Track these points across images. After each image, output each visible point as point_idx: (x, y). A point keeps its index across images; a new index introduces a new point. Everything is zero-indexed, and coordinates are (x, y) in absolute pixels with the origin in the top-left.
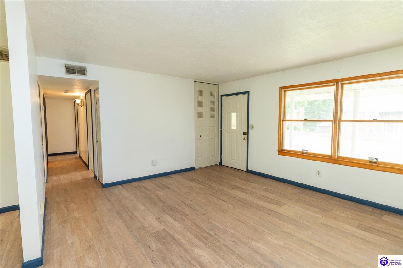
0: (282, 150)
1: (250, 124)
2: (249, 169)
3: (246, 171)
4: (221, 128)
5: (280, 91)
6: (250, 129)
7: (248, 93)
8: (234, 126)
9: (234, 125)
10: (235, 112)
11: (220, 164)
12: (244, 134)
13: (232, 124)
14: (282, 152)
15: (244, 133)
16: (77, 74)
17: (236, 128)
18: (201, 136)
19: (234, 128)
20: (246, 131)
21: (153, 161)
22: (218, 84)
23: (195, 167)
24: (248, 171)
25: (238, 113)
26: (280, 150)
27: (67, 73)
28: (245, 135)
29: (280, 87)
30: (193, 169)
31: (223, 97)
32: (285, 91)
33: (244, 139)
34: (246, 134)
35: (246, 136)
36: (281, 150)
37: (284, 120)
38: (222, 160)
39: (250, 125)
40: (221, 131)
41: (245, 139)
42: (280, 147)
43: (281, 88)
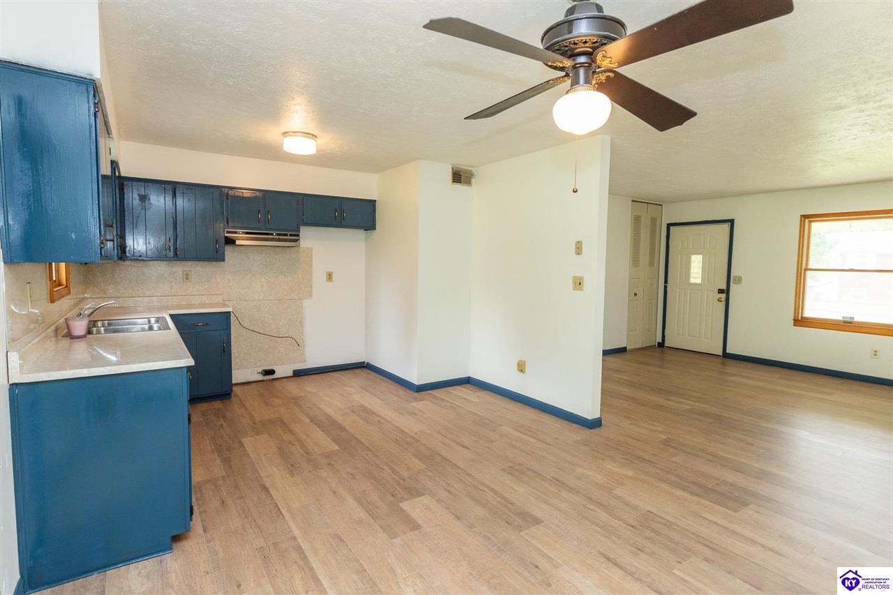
0: (802, 318)
1: (733, 274)
2: (727, 352)
3: (721, 354)
4: (666, 281)
5: (801, 221)
6: (734, 283)
7: (732, 222)
8: (696, 278)
9: (696, 276)
10: (700, 254)
11: (661, 345)
12: (721, 291)
13: (692, 275)
14: (800, 321)
15: (719, 290)
17: (700, 282)
18: (636, 294)
19: (697, 282)
20: (724, 287)
22: (661, 203)
23: (626, 347)
24: (726, 355)
25: (707, 256)
26: (798, 317)
28: (722, 293)
29: (802, 216)
30: (622, 350)
31: (671, 228)
32: (810, 222)
33: (719, 300)
34: (726, 292)
35: (723, 296)
36: (800, 318)
37: (806, 269)
38: (666, 337)
39: (734, 277)
41: (721, 301)
42: (798, 313)
43: (804, 217)
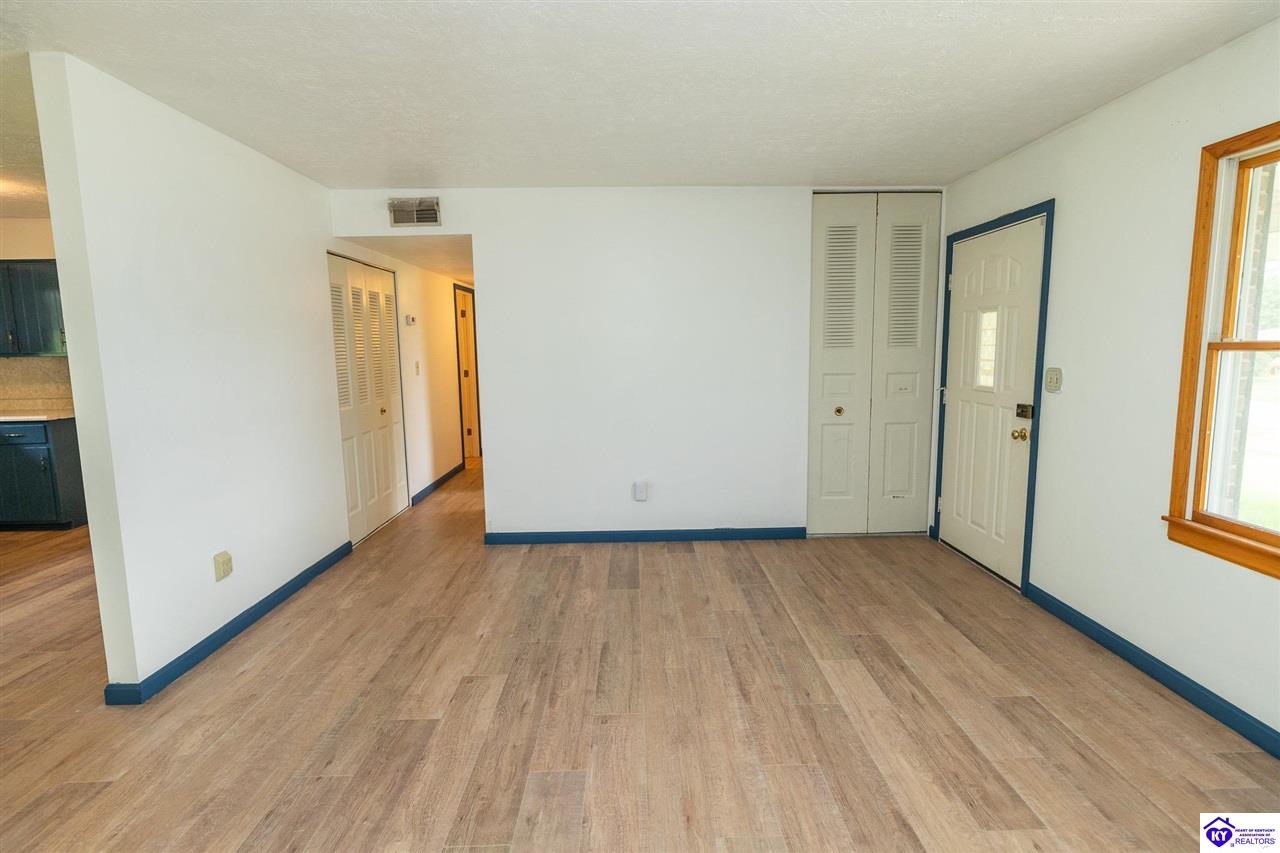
0: (1199, 517)
1: (1048, 364)
2: (1030, 581)
3: (1019, 585)
4: (943, 383)
5: (1203, 169)
6: (1048, 389)
7: (1049, 207)
8: (986, 374)
9: (987, 366)
10: (995, 309)
11: (934, 532)
12: (1022, 411)
13: (982, 364)
14: (1191, 529)
15: (1019, 406)
16: (418, 221)
17: (992, 384)
18: (839, 411)
19: (988, 384)
20: (1029, 401)
21: (635, 486)
22: (936, 188)
23: (804, 529)
24: (1028, 591)
25: (1006, 311)
26: (1182, 515)
27: (395, 222)
28: (1025, 417)
29: (1206, 148)
30: (798, 534)
31: (955, 246)
33: (1020, 436)
34: (1030, 412)
35: (1026, 424)
36: (1189, 515)
37: (1218, 345)
38: (941, 516)
39: (1048, 370)
40: (942, 391)
41: (1024, 437)
42: (1184, 497)
43: (1214, 151)
